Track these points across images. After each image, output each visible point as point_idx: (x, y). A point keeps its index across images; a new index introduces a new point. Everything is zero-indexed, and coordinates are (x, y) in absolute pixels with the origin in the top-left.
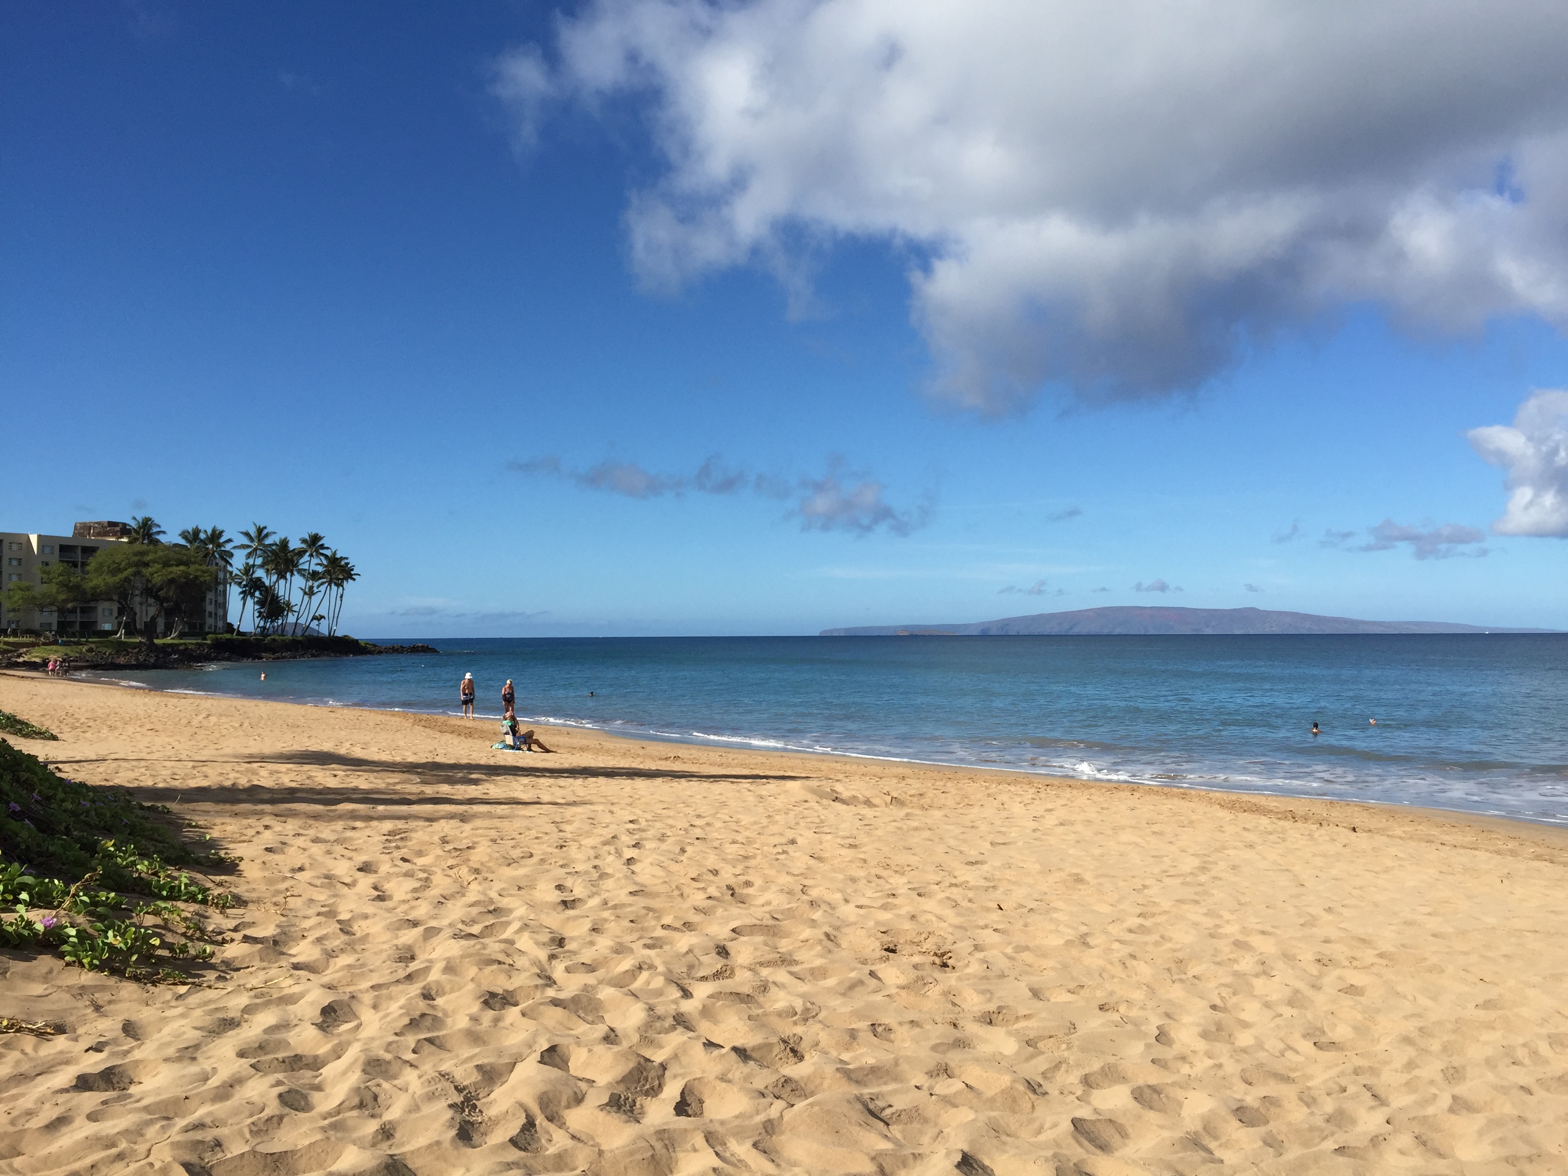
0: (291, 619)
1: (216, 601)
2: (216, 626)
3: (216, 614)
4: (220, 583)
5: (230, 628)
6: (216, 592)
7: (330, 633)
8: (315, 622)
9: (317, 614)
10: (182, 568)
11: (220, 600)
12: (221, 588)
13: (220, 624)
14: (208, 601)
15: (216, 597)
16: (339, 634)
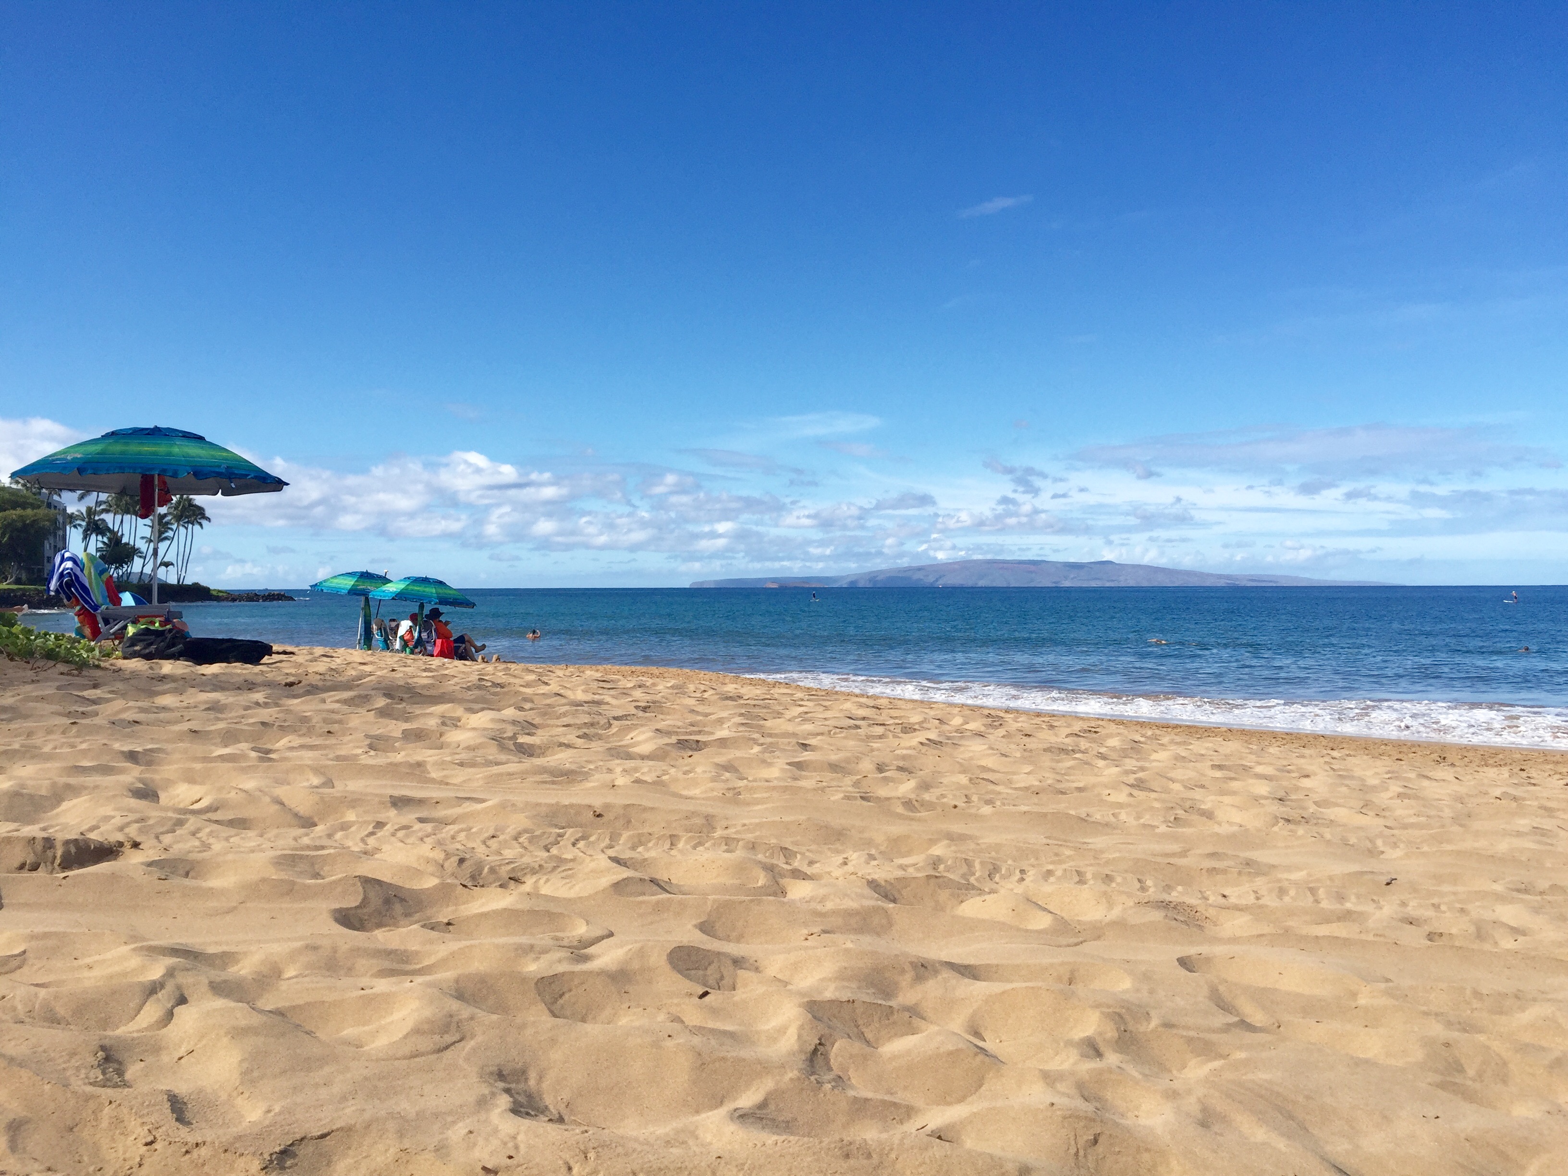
0: (137, 565)
1: (55, 547)
4: (59, 529)
6: (55, 534)
7: (179, 582)
8: (163, 568)
9: (166, 560)
10: (19, 511)
11: (58, 542)
12: (61, 533)
14: (47, 546)
15: (55, 542)
16: (188, 581)
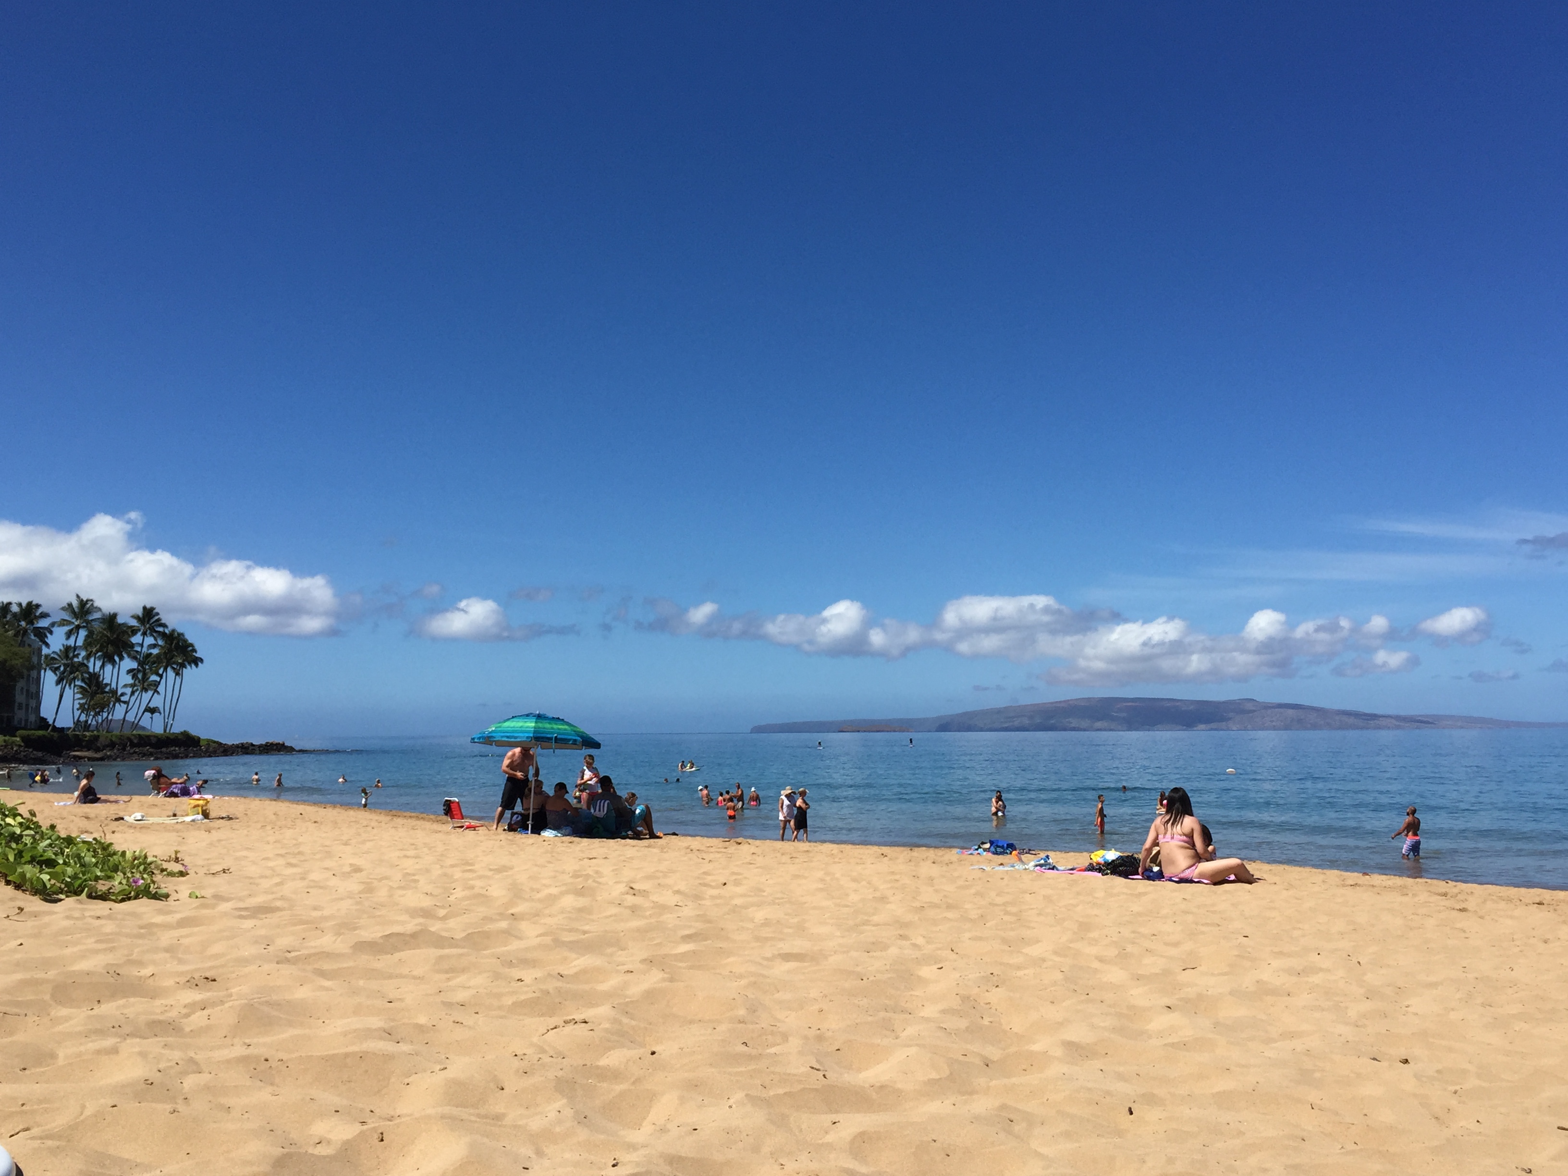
0: (118, 712)
1: (28, 691)
2: (26, 721)
3: (27, 705)
4: (31, 670)
5: (43, 723)
6: (28, 680)
7: (165, 731)
8: (148, 716)
9: (152, 705)
11: (33, 689)
12: (34, 674)
13: (32, 718)
15: (28, 686)
16: (177, 729)
